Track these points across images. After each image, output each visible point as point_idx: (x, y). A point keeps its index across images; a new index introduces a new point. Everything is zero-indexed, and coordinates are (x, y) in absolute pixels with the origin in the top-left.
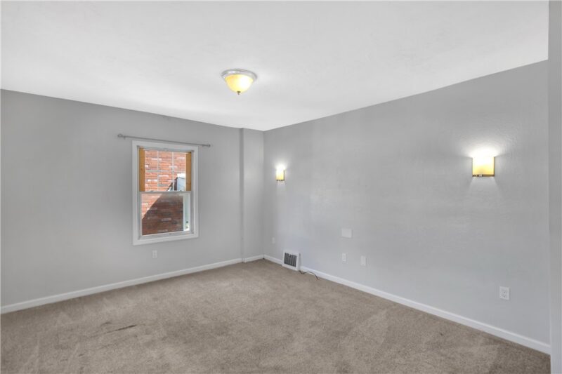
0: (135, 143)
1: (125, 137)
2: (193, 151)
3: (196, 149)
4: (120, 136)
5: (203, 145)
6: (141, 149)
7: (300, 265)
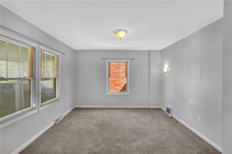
0: (107, 61)
1: (104, 59)
2: (128, 62)
3: (129, 61)
4: (102, 59)
5: (132, 59)
6: (109, 62)
7: (172, 114)
